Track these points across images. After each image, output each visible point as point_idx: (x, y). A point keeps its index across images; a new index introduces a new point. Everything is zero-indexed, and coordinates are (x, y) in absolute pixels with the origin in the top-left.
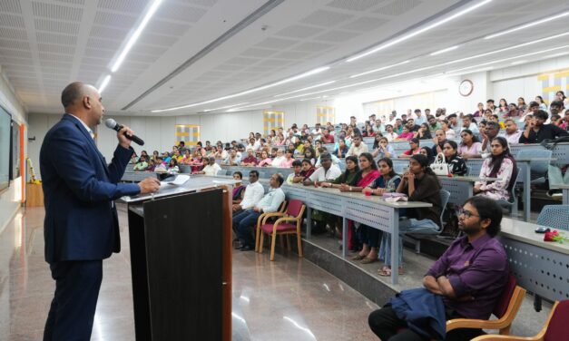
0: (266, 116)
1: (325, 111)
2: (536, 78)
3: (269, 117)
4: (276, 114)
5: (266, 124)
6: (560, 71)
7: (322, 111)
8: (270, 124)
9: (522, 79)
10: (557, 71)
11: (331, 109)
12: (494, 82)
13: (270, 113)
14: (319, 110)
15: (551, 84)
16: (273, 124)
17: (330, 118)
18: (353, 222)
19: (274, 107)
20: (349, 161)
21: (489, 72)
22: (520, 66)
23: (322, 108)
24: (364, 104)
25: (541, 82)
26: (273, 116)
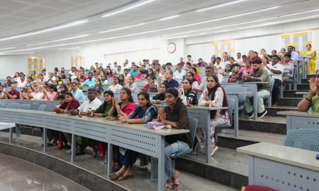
0: (30, 60)
1: (77, 59)
2: (211, 44)
3: (33, 61)
4: (39, 59)
5: (30, 66)
6: (223, 41)
7: (74, 59)
8: (33, 66)
9: (204, 45)
10: (222, 41)
11: (81, 58)
12: (188, 45)
13: (33, 58)
14: (72, 58)
15: (219, 48)
16: (36, 67)
17: (81, 64)
18: (118, 147)
19: (37, 53)
20: (106, 94)
21: (185, 39)
22: (203, 36)
23: (74, 56)
24: (105, 55)
25: (214, 47)
26: (36, 60)
